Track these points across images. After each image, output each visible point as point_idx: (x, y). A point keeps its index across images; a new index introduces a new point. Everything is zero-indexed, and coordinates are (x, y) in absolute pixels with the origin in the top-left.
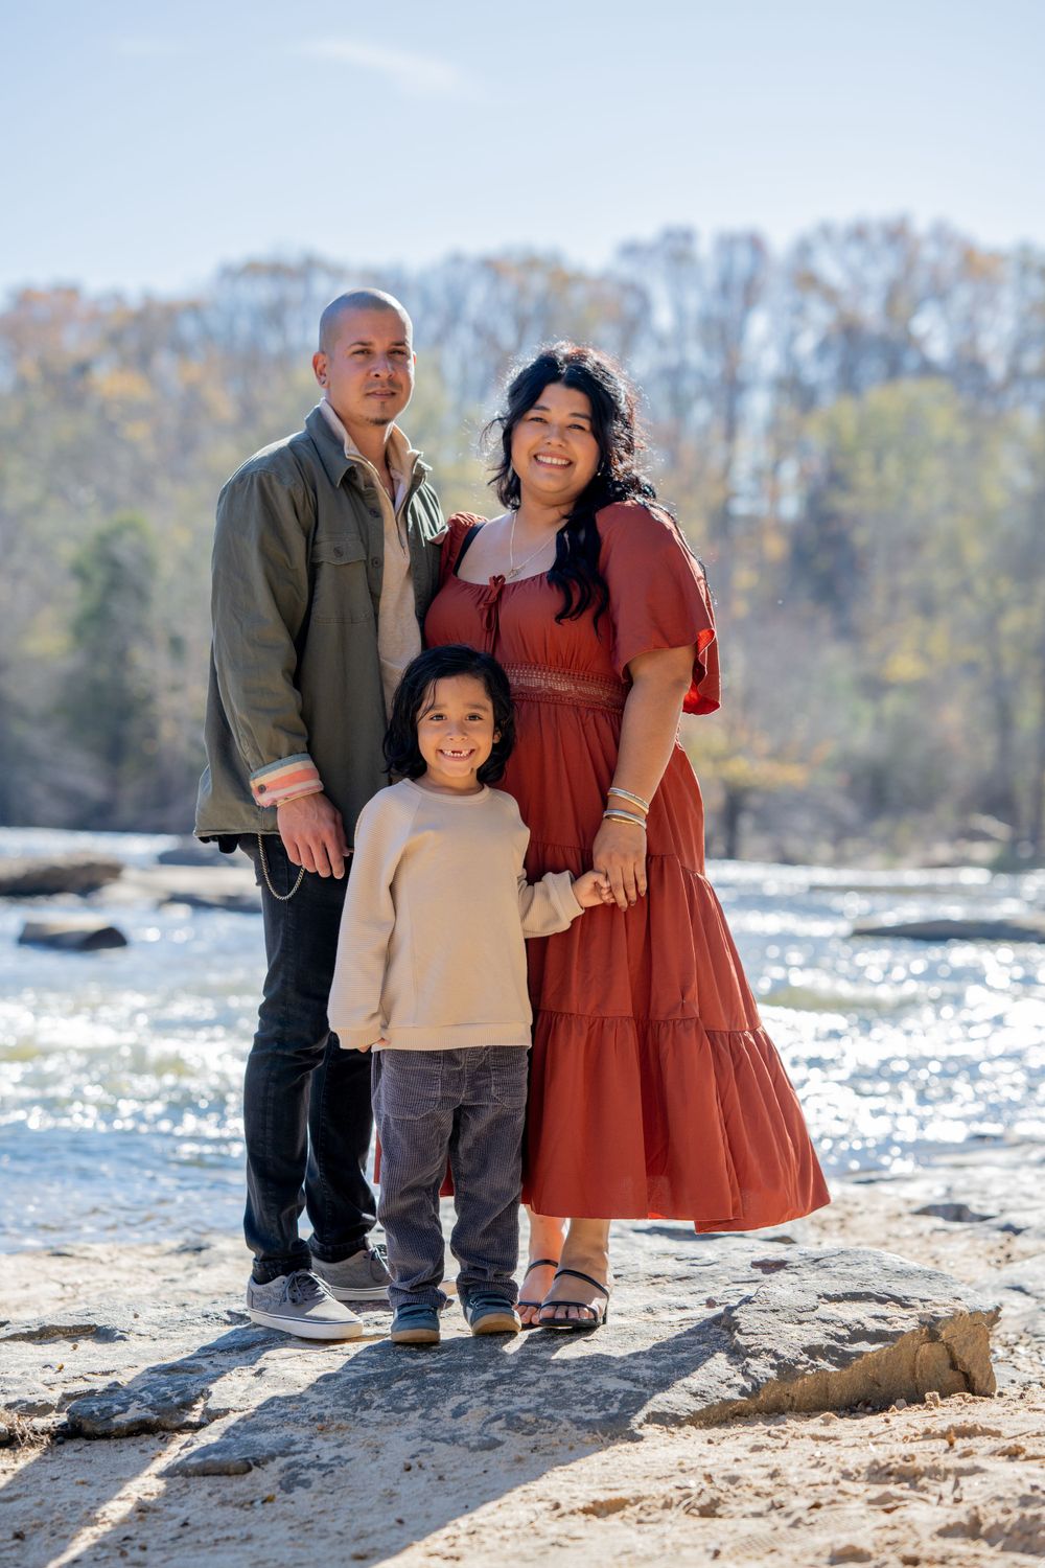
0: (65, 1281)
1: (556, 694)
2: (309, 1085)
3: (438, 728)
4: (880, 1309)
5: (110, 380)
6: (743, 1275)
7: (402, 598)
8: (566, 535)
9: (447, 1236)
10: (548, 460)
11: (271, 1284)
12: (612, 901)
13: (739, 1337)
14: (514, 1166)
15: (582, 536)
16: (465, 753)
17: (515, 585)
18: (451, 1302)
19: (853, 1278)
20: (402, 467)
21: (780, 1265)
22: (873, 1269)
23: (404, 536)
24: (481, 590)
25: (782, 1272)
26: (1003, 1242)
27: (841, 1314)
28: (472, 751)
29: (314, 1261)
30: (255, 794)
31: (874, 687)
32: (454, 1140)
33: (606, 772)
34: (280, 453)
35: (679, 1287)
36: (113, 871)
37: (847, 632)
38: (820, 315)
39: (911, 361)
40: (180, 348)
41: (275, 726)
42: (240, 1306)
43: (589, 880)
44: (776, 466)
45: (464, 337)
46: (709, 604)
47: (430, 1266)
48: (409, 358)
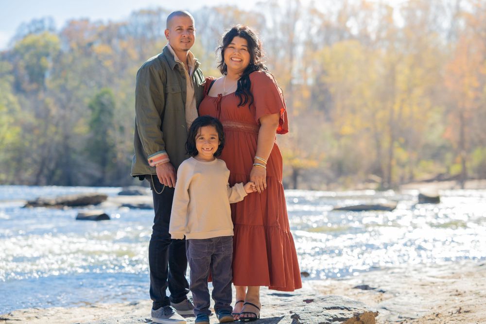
0: (95, 314)
1: (239, 128)
2: (168, 250)
3: (202, 142)
4: (342, 312)
5: (99, 48)
6: (301, 304)
7: (192, 103)
8: (240, 82)
9: (211, 294)
10: (235, 59)
11: (158, 310)
12: (256, 191)
13: (299, 321)
14: (230, 272)
15: (245, 81)
16: (210, 149)
17: (225, 96)
18: (212, 314)
19: (333, 303)
20: (192, 63)
21: (312, 301)
22: (340, 301)
23: (192, 84)
24: (215, 98)
25: (312, 303)
26: (380, 295)
27: (330, 313)
28: (212, 148)
29: (171, 303)
30: (149, 163)
31: (338, 136)
32: (212, 264)
33: (254, 152)
34: (155, 60)
35: (281, 308)
36: (104, 198)
37: (329, 119)
38: (318, 22)
39: (346, 35)
40: (121, 37)
41: (155, 142)
42: (149, 317)
43: (249, 185)
44: (306, 69)
45: (208, 31)
46: (284, 101)
47: (206, 302)
48: (194, 30)
